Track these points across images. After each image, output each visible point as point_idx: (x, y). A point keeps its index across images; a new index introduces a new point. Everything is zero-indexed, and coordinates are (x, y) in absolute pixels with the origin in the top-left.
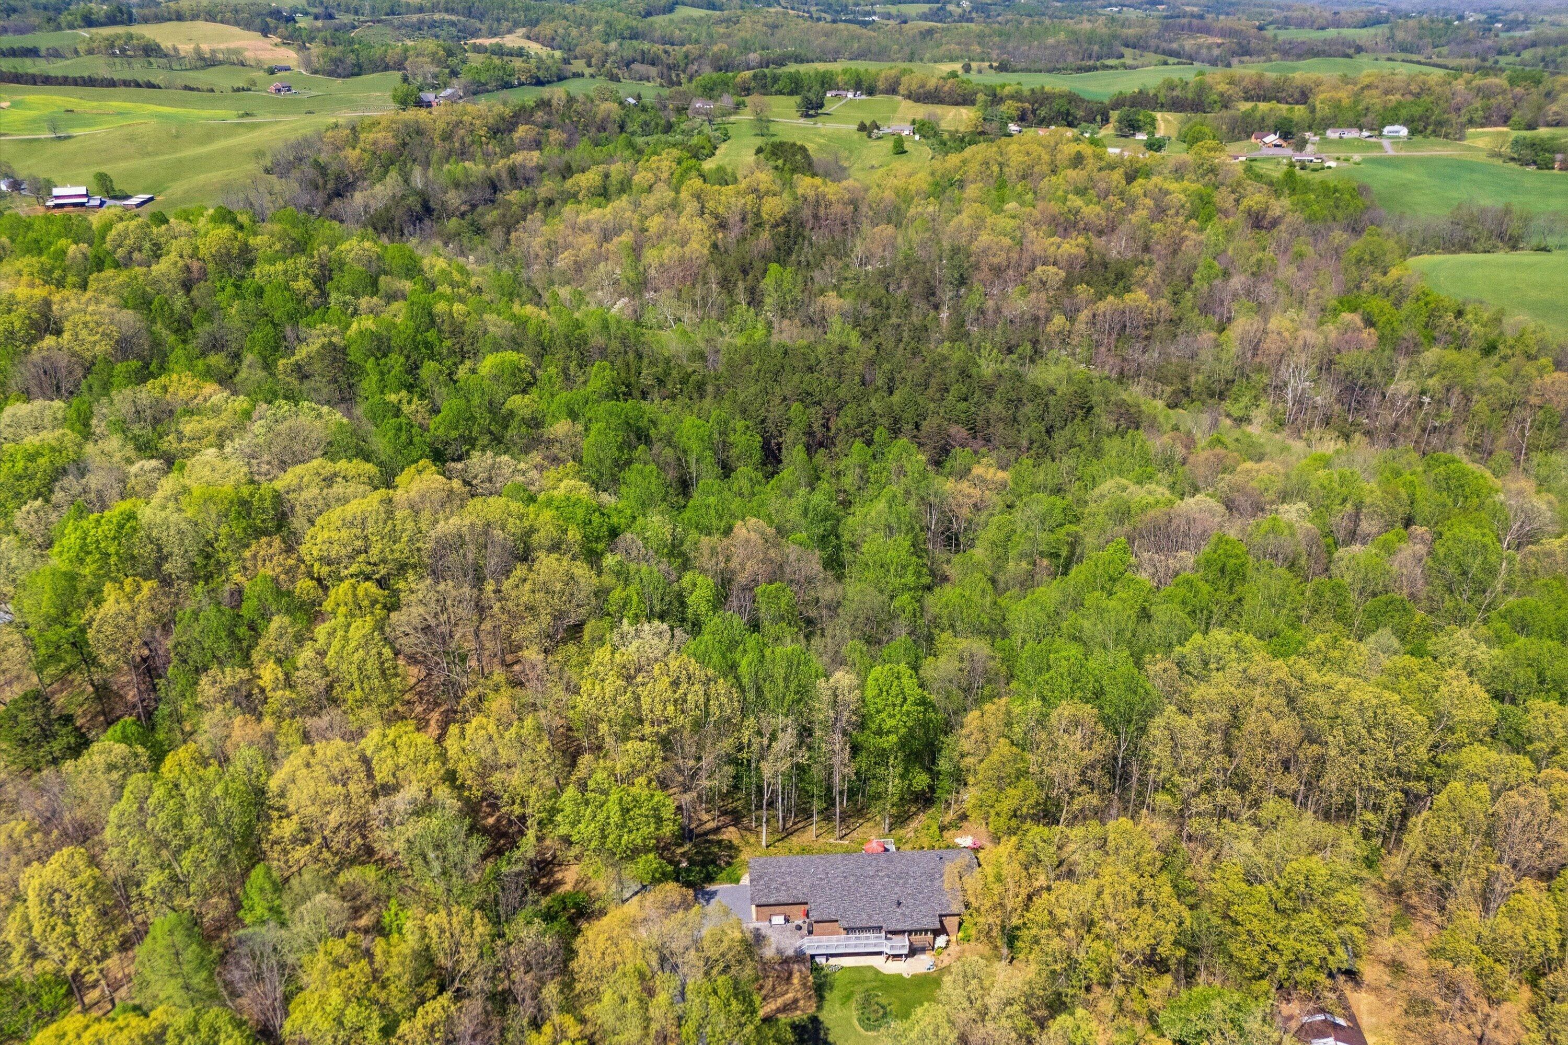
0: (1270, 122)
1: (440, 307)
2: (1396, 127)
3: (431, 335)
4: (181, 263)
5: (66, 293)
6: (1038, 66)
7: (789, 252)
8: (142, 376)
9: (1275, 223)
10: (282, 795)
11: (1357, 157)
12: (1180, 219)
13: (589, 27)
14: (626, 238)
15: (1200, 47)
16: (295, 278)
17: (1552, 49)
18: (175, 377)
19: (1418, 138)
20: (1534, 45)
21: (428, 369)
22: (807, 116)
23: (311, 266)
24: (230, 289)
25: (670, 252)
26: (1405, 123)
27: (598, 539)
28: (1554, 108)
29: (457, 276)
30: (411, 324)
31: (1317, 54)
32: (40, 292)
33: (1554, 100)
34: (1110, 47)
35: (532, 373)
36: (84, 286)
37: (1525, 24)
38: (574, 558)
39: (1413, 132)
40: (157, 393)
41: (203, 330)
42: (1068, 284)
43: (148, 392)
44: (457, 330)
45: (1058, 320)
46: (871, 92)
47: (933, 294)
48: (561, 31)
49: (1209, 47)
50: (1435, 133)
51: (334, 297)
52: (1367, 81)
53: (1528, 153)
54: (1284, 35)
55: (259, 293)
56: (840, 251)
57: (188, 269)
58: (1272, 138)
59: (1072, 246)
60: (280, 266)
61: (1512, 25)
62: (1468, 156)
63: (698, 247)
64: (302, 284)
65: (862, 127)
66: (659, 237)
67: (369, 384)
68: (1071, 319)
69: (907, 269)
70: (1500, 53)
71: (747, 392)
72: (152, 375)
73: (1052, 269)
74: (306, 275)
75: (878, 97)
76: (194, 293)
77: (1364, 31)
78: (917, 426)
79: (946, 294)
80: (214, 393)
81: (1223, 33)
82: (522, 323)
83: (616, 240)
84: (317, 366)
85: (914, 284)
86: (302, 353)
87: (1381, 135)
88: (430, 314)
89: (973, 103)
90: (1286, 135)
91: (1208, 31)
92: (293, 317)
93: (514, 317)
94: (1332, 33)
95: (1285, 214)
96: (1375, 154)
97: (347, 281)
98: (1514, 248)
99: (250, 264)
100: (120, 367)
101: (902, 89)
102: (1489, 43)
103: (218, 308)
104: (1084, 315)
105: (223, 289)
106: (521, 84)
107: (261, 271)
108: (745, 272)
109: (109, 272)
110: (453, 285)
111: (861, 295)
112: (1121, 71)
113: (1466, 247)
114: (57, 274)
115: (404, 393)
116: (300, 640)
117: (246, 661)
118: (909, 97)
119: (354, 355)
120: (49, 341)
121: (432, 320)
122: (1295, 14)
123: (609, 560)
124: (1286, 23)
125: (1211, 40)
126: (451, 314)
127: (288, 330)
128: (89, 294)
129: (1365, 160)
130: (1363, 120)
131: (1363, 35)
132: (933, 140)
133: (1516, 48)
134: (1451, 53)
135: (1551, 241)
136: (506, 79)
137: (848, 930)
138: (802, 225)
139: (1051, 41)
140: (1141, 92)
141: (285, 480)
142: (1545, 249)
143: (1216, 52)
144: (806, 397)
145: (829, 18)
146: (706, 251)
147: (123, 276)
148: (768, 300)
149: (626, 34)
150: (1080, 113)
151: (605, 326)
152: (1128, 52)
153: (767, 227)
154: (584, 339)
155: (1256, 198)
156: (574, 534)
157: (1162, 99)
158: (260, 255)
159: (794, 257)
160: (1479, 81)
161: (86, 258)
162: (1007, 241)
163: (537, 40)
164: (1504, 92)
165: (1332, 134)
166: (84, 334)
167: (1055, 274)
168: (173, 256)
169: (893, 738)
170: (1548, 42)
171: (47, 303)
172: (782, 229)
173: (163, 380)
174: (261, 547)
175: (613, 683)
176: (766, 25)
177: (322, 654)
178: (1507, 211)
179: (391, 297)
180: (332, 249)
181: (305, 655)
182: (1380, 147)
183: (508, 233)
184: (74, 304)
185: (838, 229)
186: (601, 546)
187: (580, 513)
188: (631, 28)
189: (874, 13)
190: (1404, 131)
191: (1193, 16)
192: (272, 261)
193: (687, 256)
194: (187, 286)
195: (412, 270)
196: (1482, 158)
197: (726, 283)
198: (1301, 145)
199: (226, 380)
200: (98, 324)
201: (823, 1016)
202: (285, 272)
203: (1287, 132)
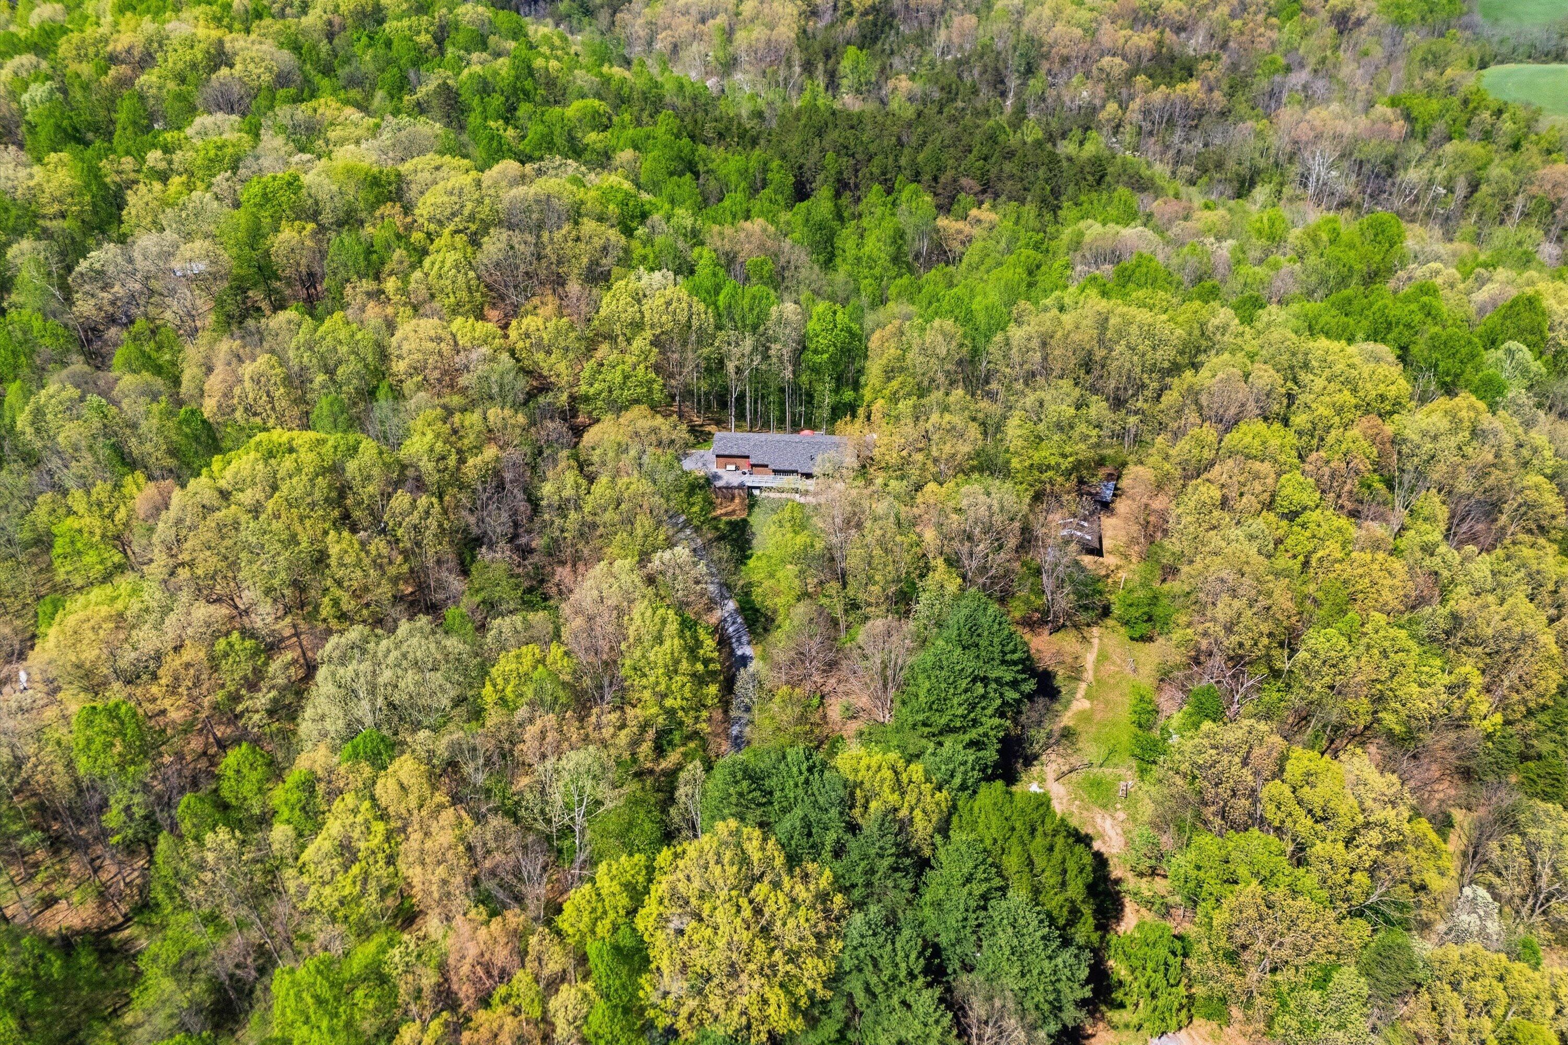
1: (539, 63)
3: (528, 84)
4: (325, 17)
5: (234, 35)
7: (875, 40)
8: (297, 100)
10: (400, 347)
12: (1261, 17)
14: (721, 20)
16: (418, 33)
18: (322, 101)
21: (524, 109)
23: (432, 24)
24: (364, 39)
25: (758, 33)
27: (633, 218)
29: (557, 42)
30: (513, 73)
32: (215, 34)
35: (610, 119)
36: (248, 31)
38: (612, 226)
40: (310, 112)
41: (343, 72)
42: (1129, 76)
43: (303, 111)
44: (551, 83)
45: (1112, 107)
47: (1002, 82)
51: (450, 51)
55: (389, 44)
56: (922, 40)
57: (330, 23)
59: (1143, 39)
60: (406, 22)
63: (786, 32)
64: (424, 39)
66: (752, 21)
67: (474, 120)
68: (1123, 106)
69: (981, 57)
71: (793, 142)
72: (303, 100)
73: (1118, 60)
74: (427, 31)
76: (336, 41)
78: (935, 179)
79: (1013, 82)
80: (355, 115)
82: (607, 80)
83: (711, 22)
84: (434, 103)
85: (985, 71)
86: (422, 92)
88: (529, 67)
92: (416, 63)
93: (601, 74)
95: (1369, 16)
97: (461, 38)
99: (380, 22)
100: (281, 93)
103: (354, 56)
104: (1136, 105)
105: (359, 39)
107: (390, 26)
108: (828, 56)
109: (268, 21)
110: (553, 48)
111: (934, 80)
114: (226, 21)
115: (501, 122)
116: (413, 267)
117: (377, 278)
119: (465, 95)
120: (224, 71)
121: (531, 72)
123: (641, 231)
126: (547, 69)
127: (412, 75)
128: (253, 36)
137: (776, 472)
138: (893, 15)
141: (405, 168)
144: (843, 150)
146: (793, 35)
147: (278, 25)
148: (845, 82)
151: (681, 87)
153: (856, 14)
154: (661, 98)
156: (613, 209)
158: (390, 13)
159: (879, 44)
161: (247, 11)
162: (1079, 32)
166: (251, 66)
167: (1120, 66)
168: (318, 11)
169: (825, 356)
171: (221, 42)
172: (871, 18)
173: (314, 103)
174: (387, 209)
175: (625, 299)
177: (427, 275)
179: (498, 55)
180: (450, 11)
181: (417, 274)
183: (615, 13)
184: (242, 43)
185: (926, 20)
186: (634, 224)
187: (620, 196)
192: (399, 18)
193: (773, 38)
194: (330, 36)
195: (517, 33)
197: (808, 67)
199: (363, 107)
200: (263, 60)
201: (751, 520)
202: (410, 28)
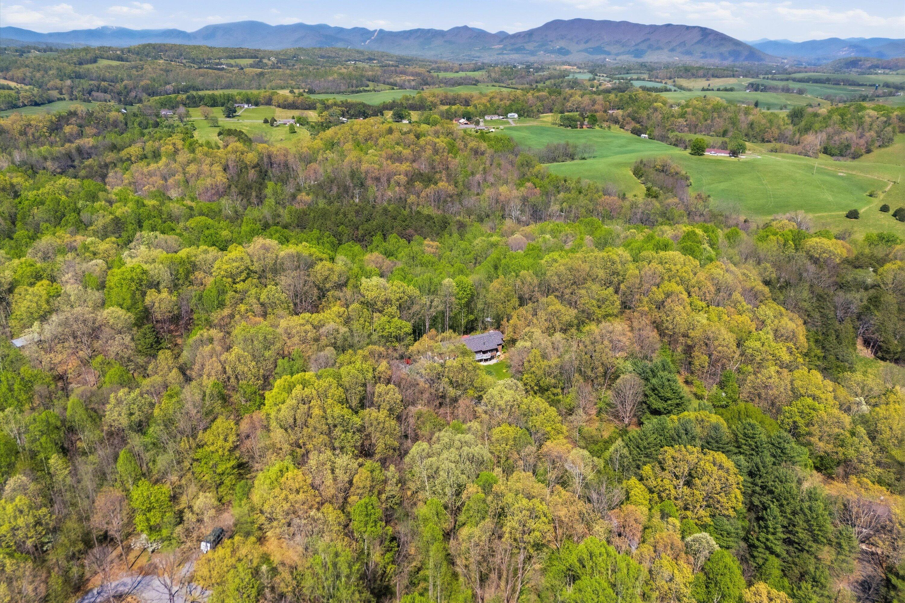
0: (460, 113)
2: (513, 114)
6: (330, 91)
9: (483, 154)
11: (502, 127)
12: (445, 154)
13: (46, 72)
14: (179, 177)
15: (405, 81)
17: (557, 81)
19: (522, 118)
20: (549, 78)
22: (228, 117)
26: (516, 112)
28: (569, 104)
31: (459, 84)
33: (568, 101)
34: (361, 81)
37: (542, 69)
39: (520, 116)
42: (410, 182)
45: (413, 197)
46: (257, 104)
48: (28, 74)
49: (409, 81)
50: (528, 116)
52: (491, 95)
53: (567, 122)
54: (442, 75)
58: (463, 121)
59: (405, 167)
61: (537, 70)
62: (543, 125)
65: (266, 121)
70: (537, 82)
73: (399, 177)
75: (262, 107)
77: (476, 73)
79: (356, 191)
81: (412, 74)
85: (339, 188)
87: (507, 118)
89: (315, 109)
90: (469, 119)
91: (404, 73)
94: (462, 74)
95: (486, 150)
96: (507, 126)
98: (573, 159)
101: (274, 102)
102: (531, 78)
106: (25, 105)
112: (373, 93)
113: (554, 160)
118: (279, 106)
122: (442, 65)
124: (439, 70)
125: (408, 78)
129: (505, 128)
130: (498, 111)
131: (477, 75)
132: (307, 126)
133: (543, 80)
134: (516, 83)
135: (586, 155)
136: (14, 102)
139: (330, 78)
140: (394, 102)
142: (584, 159)
143: (413, 83)
145: (196, 66)
148: (269, 200)
149: (73, 75)
150: (370, 112)
152: (370, 84)
153: (249, 168)
155: (473, 144)
157: (405, 105)
160: (536, 94)
162: (376, 166)
163: (12, 80)
164: (548, 98)
165: (487, 118)
167: (403, 179)
169: (465, 300)
170: (554, 77)
176: (161, 70)
178: (567, 145)
182: (508, 123)
188: (74, 72)
189: (222, 64)
190: (516, 116)
191: (393, 66)
196: (549, 125)
197: (241, 195)
198: (478, 123)
203: (469, 117)
